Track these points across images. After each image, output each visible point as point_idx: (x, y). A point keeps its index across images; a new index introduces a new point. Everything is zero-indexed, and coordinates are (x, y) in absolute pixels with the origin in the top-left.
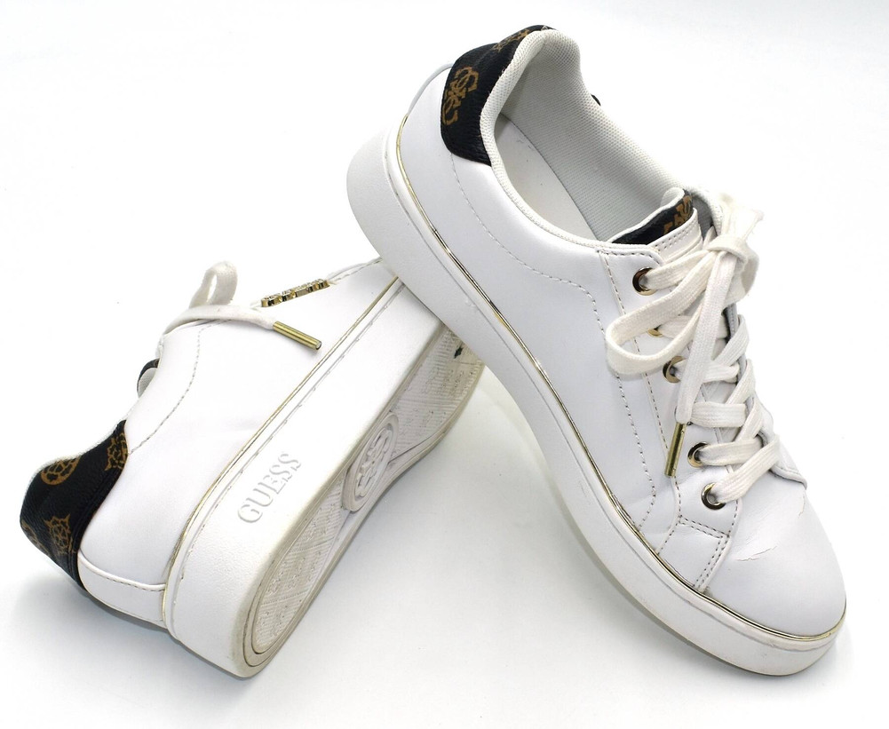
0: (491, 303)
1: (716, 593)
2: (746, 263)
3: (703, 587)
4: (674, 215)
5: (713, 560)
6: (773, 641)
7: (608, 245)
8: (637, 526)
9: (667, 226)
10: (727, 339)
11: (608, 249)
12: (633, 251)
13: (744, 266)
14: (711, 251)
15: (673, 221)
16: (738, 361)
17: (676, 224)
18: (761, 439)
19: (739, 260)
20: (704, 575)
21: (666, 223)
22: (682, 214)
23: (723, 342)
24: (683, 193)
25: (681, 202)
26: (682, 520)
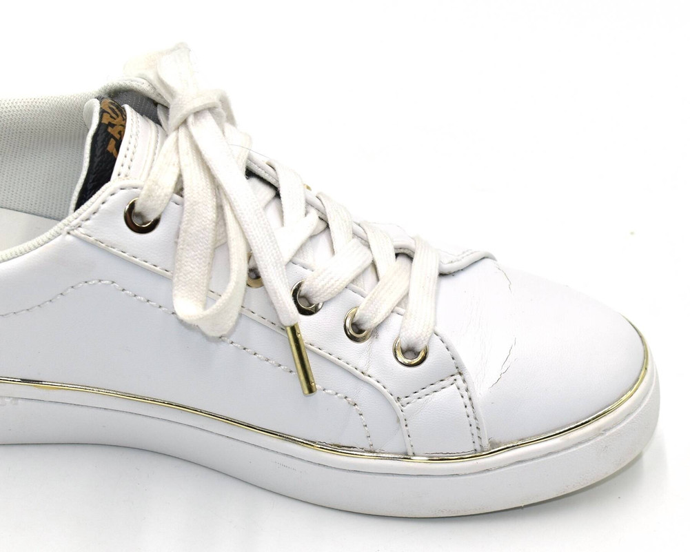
0: (24, 380)
1: (502, 436)
2: (220, 104)
3: (486, 443)
4: (106, 131)
5: (469, 409)
6: (599, 429)
7: (73, 218)
8: (368, 448)
9: (111, 147)
10: (278, 195)
11: (78, 221)
12: (100, 200)
13: (220, 110)
14: (177, 128)
15: (113, 136)
16: (308, 204)
17: (118, 136)
18: (404, 254)
19: (211, 109)
20: (475, 431)
21: (107, 144)
22: (114, 122)
23: (277, 200)
24: (97, 102)
25: (102, 112)
26: (404, 400)
